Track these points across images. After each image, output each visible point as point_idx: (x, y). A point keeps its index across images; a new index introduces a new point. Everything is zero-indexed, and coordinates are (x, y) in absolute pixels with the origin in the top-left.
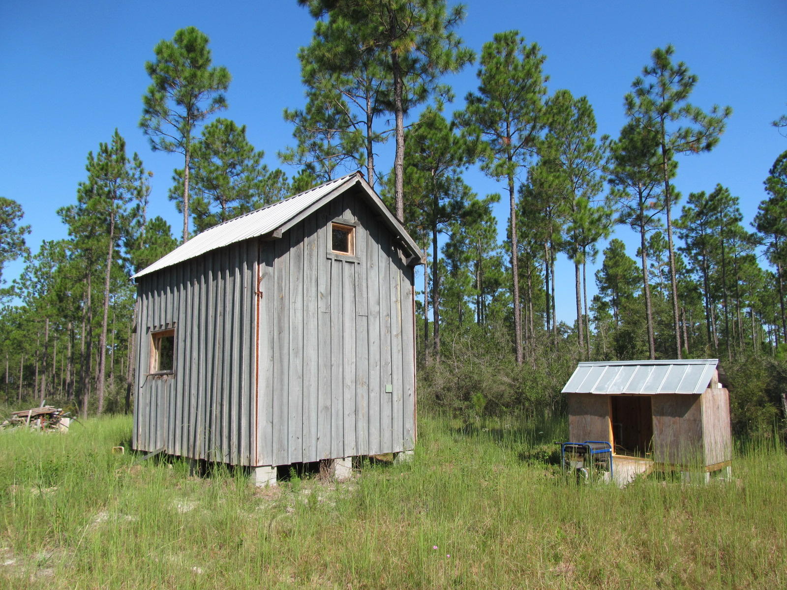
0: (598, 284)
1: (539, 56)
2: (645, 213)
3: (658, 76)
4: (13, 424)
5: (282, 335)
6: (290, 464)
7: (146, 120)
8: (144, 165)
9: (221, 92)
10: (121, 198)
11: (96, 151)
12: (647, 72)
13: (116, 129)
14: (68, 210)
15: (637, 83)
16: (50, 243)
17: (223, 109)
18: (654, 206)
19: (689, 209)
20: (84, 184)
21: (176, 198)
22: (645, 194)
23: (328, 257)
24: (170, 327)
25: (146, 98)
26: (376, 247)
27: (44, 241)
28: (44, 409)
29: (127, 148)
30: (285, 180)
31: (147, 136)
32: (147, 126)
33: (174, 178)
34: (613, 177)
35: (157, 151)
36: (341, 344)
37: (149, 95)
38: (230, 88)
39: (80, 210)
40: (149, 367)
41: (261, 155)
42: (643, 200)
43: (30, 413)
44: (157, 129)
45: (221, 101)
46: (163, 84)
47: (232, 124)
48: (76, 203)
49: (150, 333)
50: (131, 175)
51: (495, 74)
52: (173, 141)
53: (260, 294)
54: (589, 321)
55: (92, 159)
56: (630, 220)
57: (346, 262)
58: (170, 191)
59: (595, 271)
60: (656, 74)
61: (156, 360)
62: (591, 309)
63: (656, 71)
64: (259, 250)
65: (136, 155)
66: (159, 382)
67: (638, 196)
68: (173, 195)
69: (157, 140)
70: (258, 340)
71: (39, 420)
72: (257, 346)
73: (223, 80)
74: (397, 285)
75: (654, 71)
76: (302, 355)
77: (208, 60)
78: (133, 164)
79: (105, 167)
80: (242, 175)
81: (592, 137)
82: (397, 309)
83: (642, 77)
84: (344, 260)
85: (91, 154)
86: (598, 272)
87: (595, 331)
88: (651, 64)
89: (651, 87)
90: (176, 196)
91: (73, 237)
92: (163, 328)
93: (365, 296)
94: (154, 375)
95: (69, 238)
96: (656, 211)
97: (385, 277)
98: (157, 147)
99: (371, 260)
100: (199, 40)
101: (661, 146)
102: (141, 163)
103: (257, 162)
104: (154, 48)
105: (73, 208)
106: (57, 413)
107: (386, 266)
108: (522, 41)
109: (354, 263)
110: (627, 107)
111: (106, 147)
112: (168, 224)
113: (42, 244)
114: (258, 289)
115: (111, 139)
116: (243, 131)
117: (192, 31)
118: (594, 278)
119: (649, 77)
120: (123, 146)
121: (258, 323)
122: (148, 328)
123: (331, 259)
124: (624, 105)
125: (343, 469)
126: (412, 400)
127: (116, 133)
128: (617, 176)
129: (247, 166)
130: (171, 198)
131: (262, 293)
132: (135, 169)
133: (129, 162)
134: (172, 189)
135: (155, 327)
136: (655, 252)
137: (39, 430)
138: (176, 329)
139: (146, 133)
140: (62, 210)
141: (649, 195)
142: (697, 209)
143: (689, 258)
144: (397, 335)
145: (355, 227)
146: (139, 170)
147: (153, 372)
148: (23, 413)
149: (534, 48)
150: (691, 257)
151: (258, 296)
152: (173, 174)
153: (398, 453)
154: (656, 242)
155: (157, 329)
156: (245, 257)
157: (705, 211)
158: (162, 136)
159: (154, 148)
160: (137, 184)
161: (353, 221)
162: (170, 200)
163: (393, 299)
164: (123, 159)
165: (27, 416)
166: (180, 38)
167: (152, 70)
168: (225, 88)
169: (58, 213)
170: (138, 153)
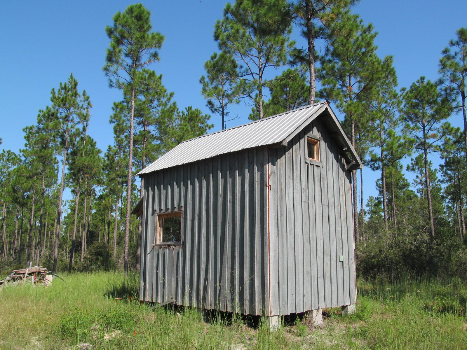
0: (378, 189)
1: (373, 32)
2: (427, 141)
3: (460, 46)
4: (14, 279)
5: (282, 217)
6: (289, 314)
7: (109, 66)
8: (90, 99)
9: (157, 50)
10: (72, 121)
11: (57, 88)
12: (452, 44)
13: (72, 74)
14: (31, 128)
15: (446, 51)
16: (8, 152)
17: (156, 61)
18: (434, 136)
19: (449, 139)
20: (43, 111)
21: (114, 122)
22: (427, 128)
23: (306, 161)
24: (177, 210)
25: (109, 50)
26: (331, 155)
27: (4, 150)
28: (37, 268)
29: (78, 87)
30: (178, 113)
31: (108, 77)
32: (108, 70)
33: (113, 108)
34: (405, 116)
35: (113, 88)
36: (315, 225)
37: (112, 49)
38: (162, 47)
39: (39, 129)
40: (154, 239)
41: (172, 95)
42: (426, 132)
43: (27, 271)
44: (115, 73)
45: (155, 55)
46: (119, 42)
47: (154, 72)
48: (36, 124)
49: (156, 215)
50: (81, 106)
51: (346, 44)
52: (124, 81)
53: (270, 187)
54: (365, 214)
55: (54, 93)
56: (415, 145)
57: (316, 166)
58: (111, 117)
59: (376, 180)
60: (459, 45)
61: (160, 235)
62: (367, 206)
63: (459, 43)
64: (268, 154)
65: (84, 92)
66: (167, 251)
67: (423, 129)
68: (113, 120)
69: (114, 80)
70: (269, 220)
71: (33, 277)
72: (269, 226)
73: (159, 41)
74: (342, 183)
75: (458, 43)
76: (293, 233)
77: (149, 27)
78: (82, 98)
79: (65, 99)
80: (158, 108)
81: (395, 88)
82: (343, 201)
83: (449, 47)
84: (315, 164)
85: (53, 90)
86: (378, 180)
87: (368, 220)
88: (456, 38)
89: (456, 54)
90: (115, 121)
91: (28, 148)
92: (170, 211)
93: (326, 191)
94: (160, 246)
95: (25, 148)
96: (436, 140)
97: (336, 177)
98: (113, 85)
99: (329, 165)
100: (145, 13)
101: (460, 94)
102: (88, 98)
103: (169, 100)
104: (113, 16)
105: (34, 127)
106: (43, 272)
107: (336, 170)
108: (361, 22)
109: (319, 166)
110: (441, 67)
111: (65, 86)
112: (94, 141)
113: (2, 152)
114: (268, 183)
115: (68, 80)
116: (160, 78)
117: (140, 7)
118: (375, 184)
119: (454, 47)
120: (76, 85)
121: (269, 208)
122: (154, 211)
123: (307, 163)
124: (439, 65)
125: (318, 319)
126: (353, 267)
127: (71, 76)
128: (408, 116)
129: (162, 102)
130: (111, 122)
131: (270, 186)
132: (84, 101)
133: (80, 97)
134: (113, 116)
135: (161, 210)
136: (419, 168)
137: (33, 283)
138: (183, 212)
139: (107, 75)
140: (27, 128)
141: (430, 128)
142: (454, 139)
143: (442, 172)
144: (344, 219)
145: (319, 141)
146: (87, 102)
147: (158, 243)
148: (20, 271)
149: (370, 27)
150: (443, 172)
151: (268, 188)
152: (113, 106)
153: (347, 306)
154: (420, 161)
155: (163, 212)
156: (255, 160)
157: (460, 140)
158: (118, 78)
159: (111, 86)
160: (84, 112)
161: (319, 137)
162: (111, 123)
163: (341, 194)
164: (76, 94)
165: (24, 274)
166: (131, 11)
167: (110, 32)
168: (160, 47)
169: (24, 130)
170: (86, 91)
